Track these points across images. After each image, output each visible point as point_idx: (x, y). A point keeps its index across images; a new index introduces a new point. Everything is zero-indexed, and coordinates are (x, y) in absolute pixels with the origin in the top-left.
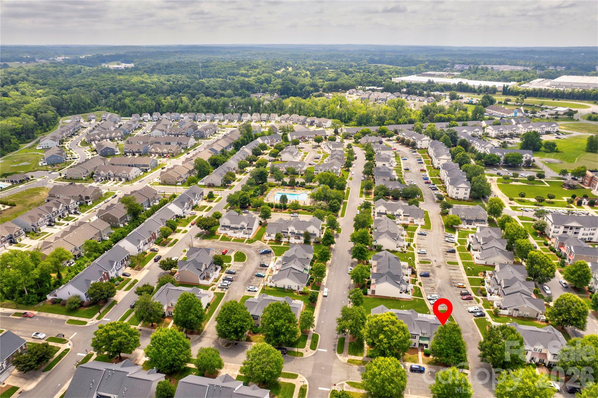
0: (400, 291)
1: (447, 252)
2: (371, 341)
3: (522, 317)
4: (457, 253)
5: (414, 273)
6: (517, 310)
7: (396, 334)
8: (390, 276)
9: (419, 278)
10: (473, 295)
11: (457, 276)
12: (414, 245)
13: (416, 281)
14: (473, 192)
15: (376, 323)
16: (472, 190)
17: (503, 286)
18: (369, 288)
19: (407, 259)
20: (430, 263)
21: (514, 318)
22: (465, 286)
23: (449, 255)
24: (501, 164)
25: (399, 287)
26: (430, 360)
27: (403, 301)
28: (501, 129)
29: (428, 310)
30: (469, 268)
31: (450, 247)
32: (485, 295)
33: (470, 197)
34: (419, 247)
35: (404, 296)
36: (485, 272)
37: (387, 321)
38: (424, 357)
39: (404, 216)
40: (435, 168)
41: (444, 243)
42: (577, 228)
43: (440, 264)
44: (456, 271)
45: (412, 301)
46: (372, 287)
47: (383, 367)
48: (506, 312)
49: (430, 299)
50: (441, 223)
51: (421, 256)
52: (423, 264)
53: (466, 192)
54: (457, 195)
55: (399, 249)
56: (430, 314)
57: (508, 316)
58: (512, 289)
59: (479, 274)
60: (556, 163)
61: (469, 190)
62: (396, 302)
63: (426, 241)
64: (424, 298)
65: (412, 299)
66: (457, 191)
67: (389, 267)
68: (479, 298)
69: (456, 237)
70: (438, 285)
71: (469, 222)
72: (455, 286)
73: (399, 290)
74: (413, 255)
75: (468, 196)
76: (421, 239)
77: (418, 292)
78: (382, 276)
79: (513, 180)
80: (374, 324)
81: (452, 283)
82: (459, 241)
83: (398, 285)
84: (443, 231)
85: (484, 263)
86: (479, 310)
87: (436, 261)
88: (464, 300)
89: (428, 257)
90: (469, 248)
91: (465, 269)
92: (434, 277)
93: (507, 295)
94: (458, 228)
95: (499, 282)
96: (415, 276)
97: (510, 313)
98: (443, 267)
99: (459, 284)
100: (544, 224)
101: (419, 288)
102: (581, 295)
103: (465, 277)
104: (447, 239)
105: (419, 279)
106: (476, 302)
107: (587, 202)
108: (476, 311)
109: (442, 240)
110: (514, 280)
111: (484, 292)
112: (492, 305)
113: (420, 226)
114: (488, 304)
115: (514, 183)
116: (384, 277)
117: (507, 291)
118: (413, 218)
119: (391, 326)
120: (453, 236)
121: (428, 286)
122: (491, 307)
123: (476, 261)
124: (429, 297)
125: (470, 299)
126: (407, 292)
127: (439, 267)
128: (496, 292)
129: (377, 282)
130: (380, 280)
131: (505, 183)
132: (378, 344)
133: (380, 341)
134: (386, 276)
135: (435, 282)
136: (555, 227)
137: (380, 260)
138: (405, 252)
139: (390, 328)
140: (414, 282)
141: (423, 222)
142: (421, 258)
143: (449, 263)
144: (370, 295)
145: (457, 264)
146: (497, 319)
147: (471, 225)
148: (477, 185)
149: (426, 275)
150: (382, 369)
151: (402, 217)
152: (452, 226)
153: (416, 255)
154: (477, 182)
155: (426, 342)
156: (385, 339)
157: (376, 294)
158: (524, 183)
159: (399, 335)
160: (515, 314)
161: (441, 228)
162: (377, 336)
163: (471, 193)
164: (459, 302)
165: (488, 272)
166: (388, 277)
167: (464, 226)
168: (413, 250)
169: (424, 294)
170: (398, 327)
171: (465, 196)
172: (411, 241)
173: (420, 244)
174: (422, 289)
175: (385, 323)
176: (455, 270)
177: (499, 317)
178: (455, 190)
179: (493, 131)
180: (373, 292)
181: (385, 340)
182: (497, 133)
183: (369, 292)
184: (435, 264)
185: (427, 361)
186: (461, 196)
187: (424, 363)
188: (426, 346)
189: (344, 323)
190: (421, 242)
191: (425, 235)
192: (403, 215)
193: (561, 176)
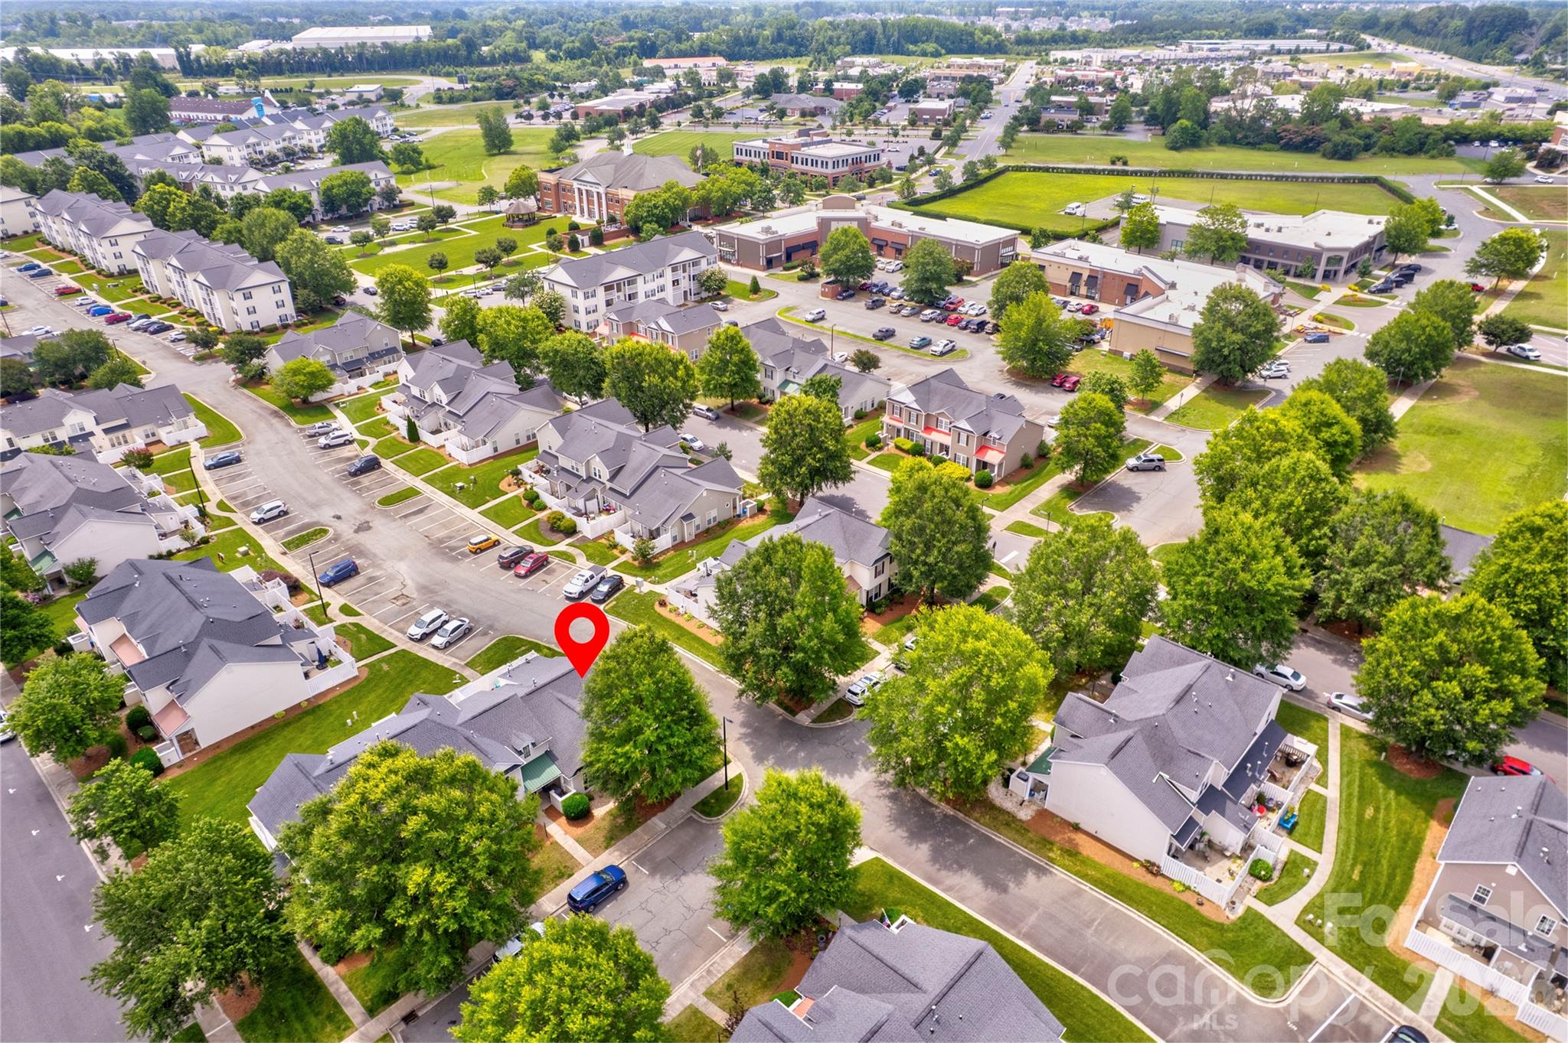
0: (301, 670)
1: (354, 474)
2: (378, 932)
3: (707, 531)
4: (387, 464)
5: (295, 588)
6: (689, 517)
7: (467, 818)
8: (225, 638)
9: (328, 594)
10: (539, 549)
11: (445, 526)
12: (221, 505)
13: (325, 607)
14: (302, 292)
15: (346, 834)
16: (293, 286)
17: (605, 475)
18: (156, 738)
19: (235, 559)
20: (325, 532)
21: (693, 544)
22: (494, 538)
23: (366, 480)
24: (319, 217)
25: (293, 657)
26: (606, 824)
27: (336, 701)
28: (252, 140)
29: (449, 673)
30: (459, 484)
31: (349, 459)
32: (571, 531)
33: (299, 311)
34: (246, 504)
35: (326, 680)
36: (516, 473)
37: (396, 790)
38: (579, 831)
39: (107, 431)
40: (111, 275)
41: (323, 455)
42: (631, 281)
43: (362, 518)
44: (429, 513)
45: (368, 680)
46: (169, 728)
47: (561, 1000)
48: (664, 542)
49: (425, 637)
50: (266, 408)
51: (277, 527)
52: (305, 548)
53: (278, 297)
54: (253, 318)
55: (176, 543)
56: (464, 681)
57: (675, 547)
58: (635, 471)
59: (503, 486)
60: (450, 189)
61: (285, 287)
62: (309, 719)
63: (255, 475)
64: (401, 647)
65: (365, 674)
66: (249, 303)
67: (195, 605)
68: (562, 546)
69: (343, 423)
70: (409, 582)
71: (354, 369)
72: (464, 555)
73: (296, 669)
74: (243, 537)
75: (289, 309)
76: (232, 479)
77: (363, 641)
78: (188, 656)
79: (383, 245)
80: (347, 847)
81: (444, 549)
82: (364, 430)
83: (281, 652)
84: (289, 425)
85: (492, 454)
86: (597, 579)
87: (339, 518)
88: (525, 576)
89: (303, 517)
90: (414, 435)
91: (451, 494)
92: (378, 566)
93: (632, 494)
94: (329, 400)
95: (583, 473)
96: (305, 596)
97: (675, 538)
98: (378, 522)
99: (474, 540)
100: (555, 300)
101: (356, 625)
102: (758, 419)
103: (473, 515)
104: (323, 441)
105: (334, 598)
106: (567, 563)
107: (586, 239)
108: (591, 583)
109: (306, 452)
110: (623, 445)
111: (563, 524)
112: (615, 546)
113: (195, 447)
114: (603, 549)
115: (388, 250)
116: (203, 653)
117: (625, 484)
118: (149, 428)
119: (425, 800)
120: (334, 426)
121: (383, 601)
122: (616, 552)
123: (463, 458)
124: (416, 631)
125: (543, 566)
126: (324, 661)
127: (363, 527)
128: (592, 505)
129: (181, 689)
130: (190, 673)
131: (364, 256)
132: (414, 921)
133: (421, 900)
134: (205, 642)
135: (391, 578)
136: (586, 297)
137: (128, 606)
138: (205, 541)
139: (429, 812)
140: (321, 614)
141: (198, 428)
142: (282, 532)
143: (387, 501)
144: (180, 765)
145: (411, 493)
146: (660, 572)
147: (362, 375)
148: (298, 263)
149: (346, 573)
150: (558, 1012)
151: (100, 440)
152: (305, 401)
153: (257, 533)
154: (298, 253)
155: (551, 773)
156: (440, 876)
157: (204, 744)
158: (414, 242)
159: (484, 810)
160: (689, 531)
161: (275, 421)
162: (390, 890)
163: (294, 298)
164: (520, 590)
165: (527, 469)
166: (217, 643)
167: (344, 387)
168: (230, 522)
169: (390, 634)
170: (452, 781)
171: (282, 311)
172: (202, 497)
173: (244, 494)
174: (370, 622)
175: (390, 807)
176: (421, 511)
177: (658, 565)
178: (239, 303)
179: (229, 148)
180: (187, 740)
181: (442, 880)
182: (245, 152)
183: (169, 754)
184: (346, 529)
185: (600, 837)
186: (268, 315)
187: (595, 852)
188: (555, 785)
189: (154, 964)
190: (238, 486)
191: (238, 460)
192: (98, 430)
193: (486, 208)
